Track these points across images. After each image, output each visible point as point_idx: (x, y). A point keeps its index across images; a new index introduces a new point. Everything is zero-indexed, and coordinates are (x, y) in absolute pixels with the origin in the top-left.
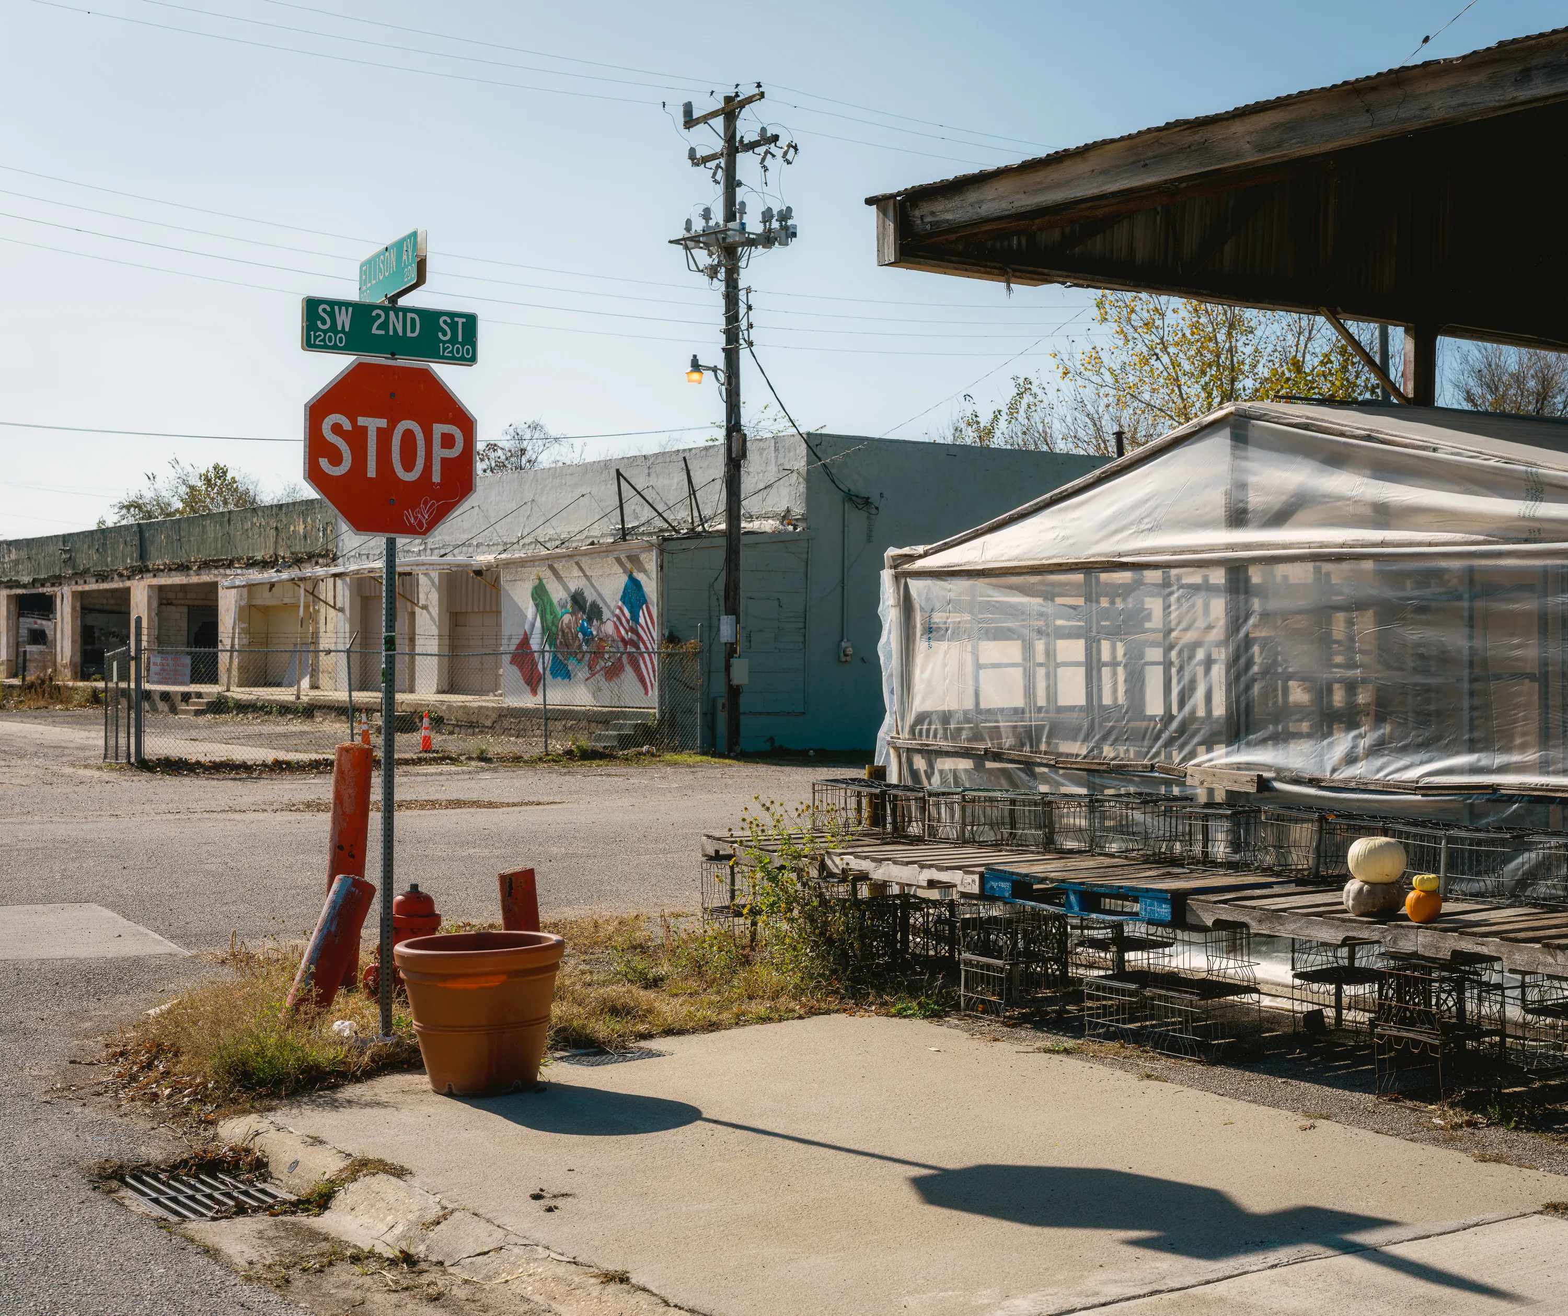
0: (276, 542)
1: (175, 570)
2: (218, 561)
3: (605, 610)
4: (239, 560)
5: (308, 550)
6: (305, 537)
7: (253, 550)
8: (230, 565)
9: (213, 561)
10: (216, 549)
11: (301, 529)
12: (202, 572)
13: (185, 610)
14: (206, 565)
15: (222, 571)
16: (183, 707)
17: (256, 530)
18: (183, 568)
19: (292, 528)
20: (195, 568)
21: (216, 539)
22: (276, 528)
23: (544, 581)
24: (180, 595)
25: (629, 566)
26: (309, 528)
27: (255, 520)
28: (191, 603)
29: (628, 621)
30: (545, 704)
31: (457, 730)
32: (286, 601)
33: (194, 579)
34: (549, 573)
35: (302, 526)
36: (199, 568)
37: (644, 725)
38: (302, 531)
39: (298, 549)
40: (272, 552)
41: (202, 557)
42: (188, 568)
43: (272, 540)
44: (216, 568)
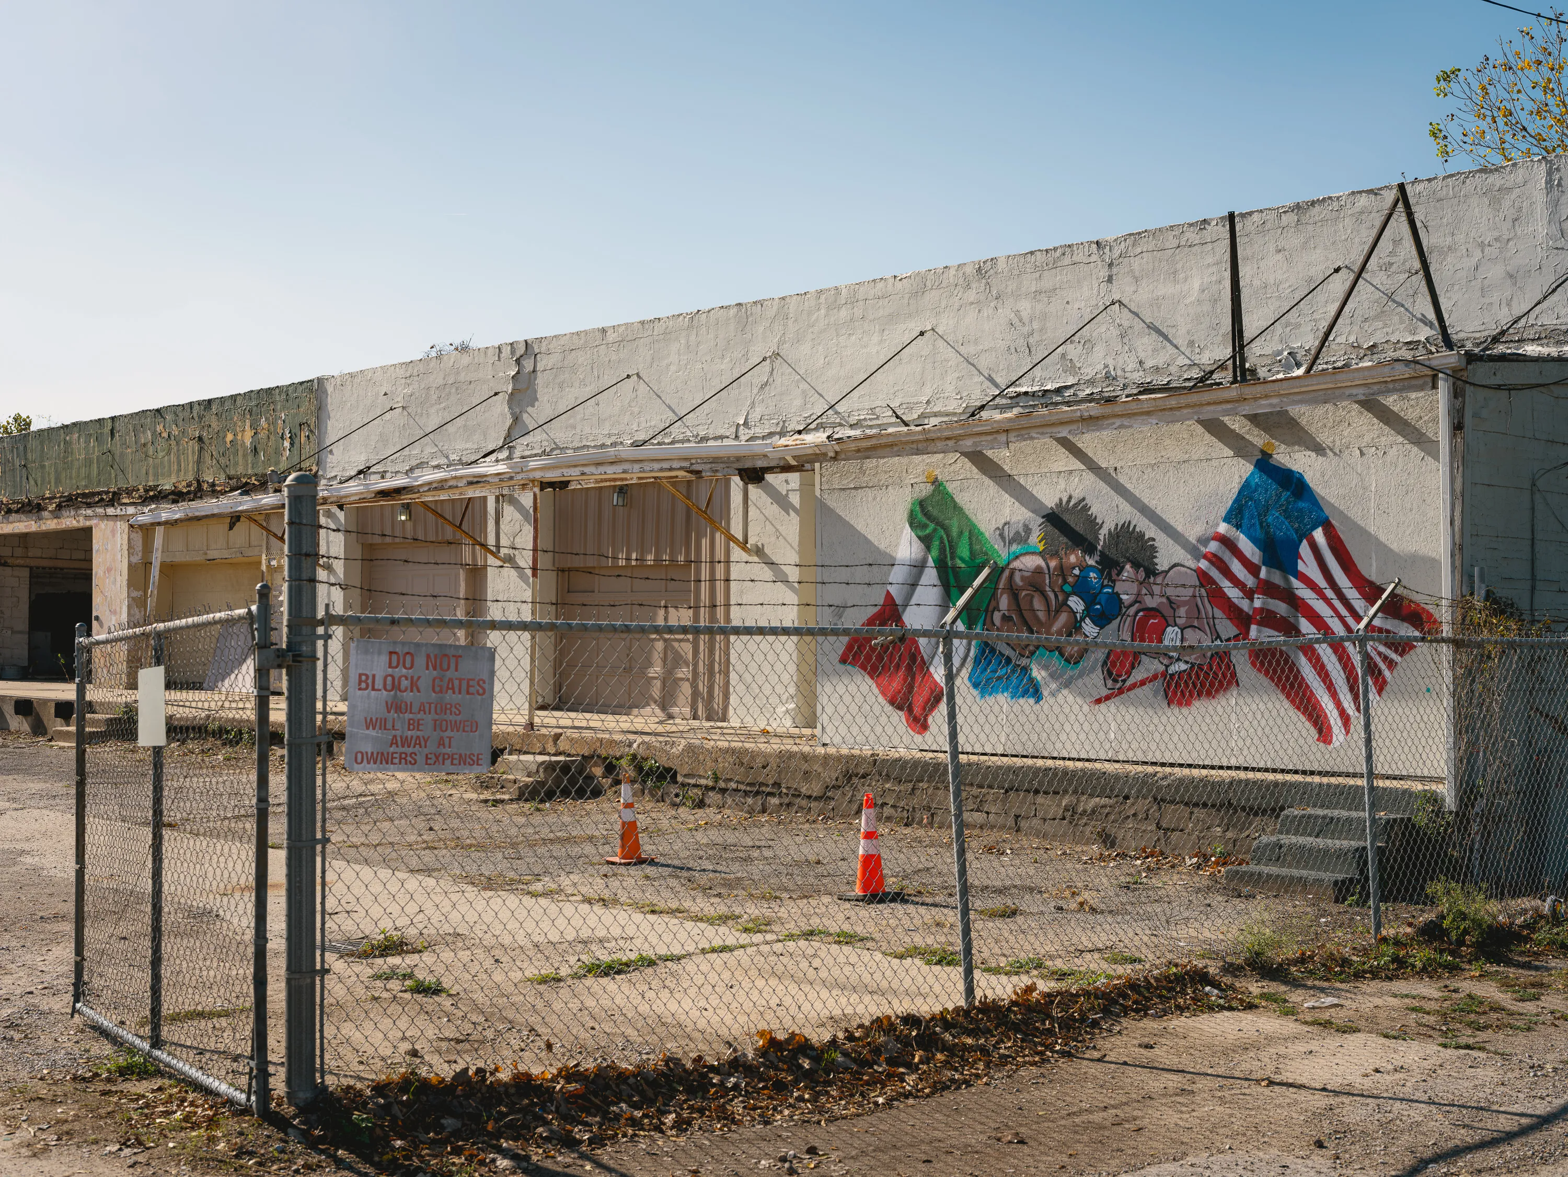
0: (199, 462)
1: (17, 511)
2: (93, 494)
3: (1163, 543)
4: (129, 492)
5: (259, 471)
6: (255, 451)
7: (156, 476)
8: (114, 499)
9: (84, 495)
10: (88, 477)
11: (247, 438)
12: (65, 513)
13: (26, 573)
14: (70, 502)
15: (100, 511)
16: (59, 726)
17: (161, 444)
18: (33, 508)
19: (230, 437)
20: (52, 507)
21: (88, 462)
22: (200, 439)
23: (951, 488)
24: (19, 552)
25: (1258, 438)
26: (262, 435)
27: (159, 428)
28: (33, 563)
29: (1253, 569)
30: (955, 753)
31: (713, 797)
32: (212, 554)
33: (50, 524)
34: (966, 467)
35: (249, 433)
36: (59, 507)
37: (1407, 824)
38: (248, 441)
39: (240, 470)
40: (190, 478)
41: (65, 489)
42: (39, 508)
43: (192, 458)
44: (89, 505)
